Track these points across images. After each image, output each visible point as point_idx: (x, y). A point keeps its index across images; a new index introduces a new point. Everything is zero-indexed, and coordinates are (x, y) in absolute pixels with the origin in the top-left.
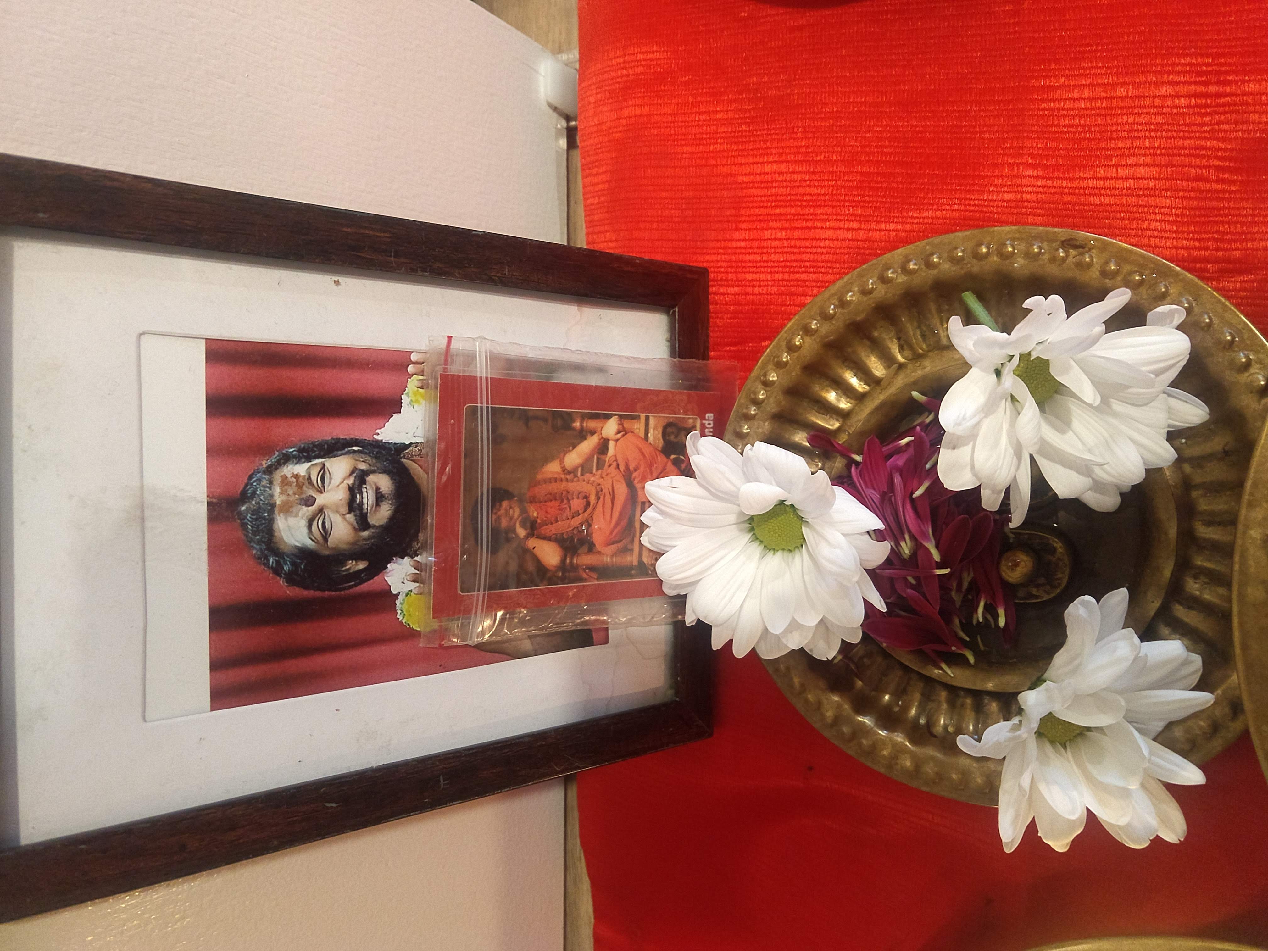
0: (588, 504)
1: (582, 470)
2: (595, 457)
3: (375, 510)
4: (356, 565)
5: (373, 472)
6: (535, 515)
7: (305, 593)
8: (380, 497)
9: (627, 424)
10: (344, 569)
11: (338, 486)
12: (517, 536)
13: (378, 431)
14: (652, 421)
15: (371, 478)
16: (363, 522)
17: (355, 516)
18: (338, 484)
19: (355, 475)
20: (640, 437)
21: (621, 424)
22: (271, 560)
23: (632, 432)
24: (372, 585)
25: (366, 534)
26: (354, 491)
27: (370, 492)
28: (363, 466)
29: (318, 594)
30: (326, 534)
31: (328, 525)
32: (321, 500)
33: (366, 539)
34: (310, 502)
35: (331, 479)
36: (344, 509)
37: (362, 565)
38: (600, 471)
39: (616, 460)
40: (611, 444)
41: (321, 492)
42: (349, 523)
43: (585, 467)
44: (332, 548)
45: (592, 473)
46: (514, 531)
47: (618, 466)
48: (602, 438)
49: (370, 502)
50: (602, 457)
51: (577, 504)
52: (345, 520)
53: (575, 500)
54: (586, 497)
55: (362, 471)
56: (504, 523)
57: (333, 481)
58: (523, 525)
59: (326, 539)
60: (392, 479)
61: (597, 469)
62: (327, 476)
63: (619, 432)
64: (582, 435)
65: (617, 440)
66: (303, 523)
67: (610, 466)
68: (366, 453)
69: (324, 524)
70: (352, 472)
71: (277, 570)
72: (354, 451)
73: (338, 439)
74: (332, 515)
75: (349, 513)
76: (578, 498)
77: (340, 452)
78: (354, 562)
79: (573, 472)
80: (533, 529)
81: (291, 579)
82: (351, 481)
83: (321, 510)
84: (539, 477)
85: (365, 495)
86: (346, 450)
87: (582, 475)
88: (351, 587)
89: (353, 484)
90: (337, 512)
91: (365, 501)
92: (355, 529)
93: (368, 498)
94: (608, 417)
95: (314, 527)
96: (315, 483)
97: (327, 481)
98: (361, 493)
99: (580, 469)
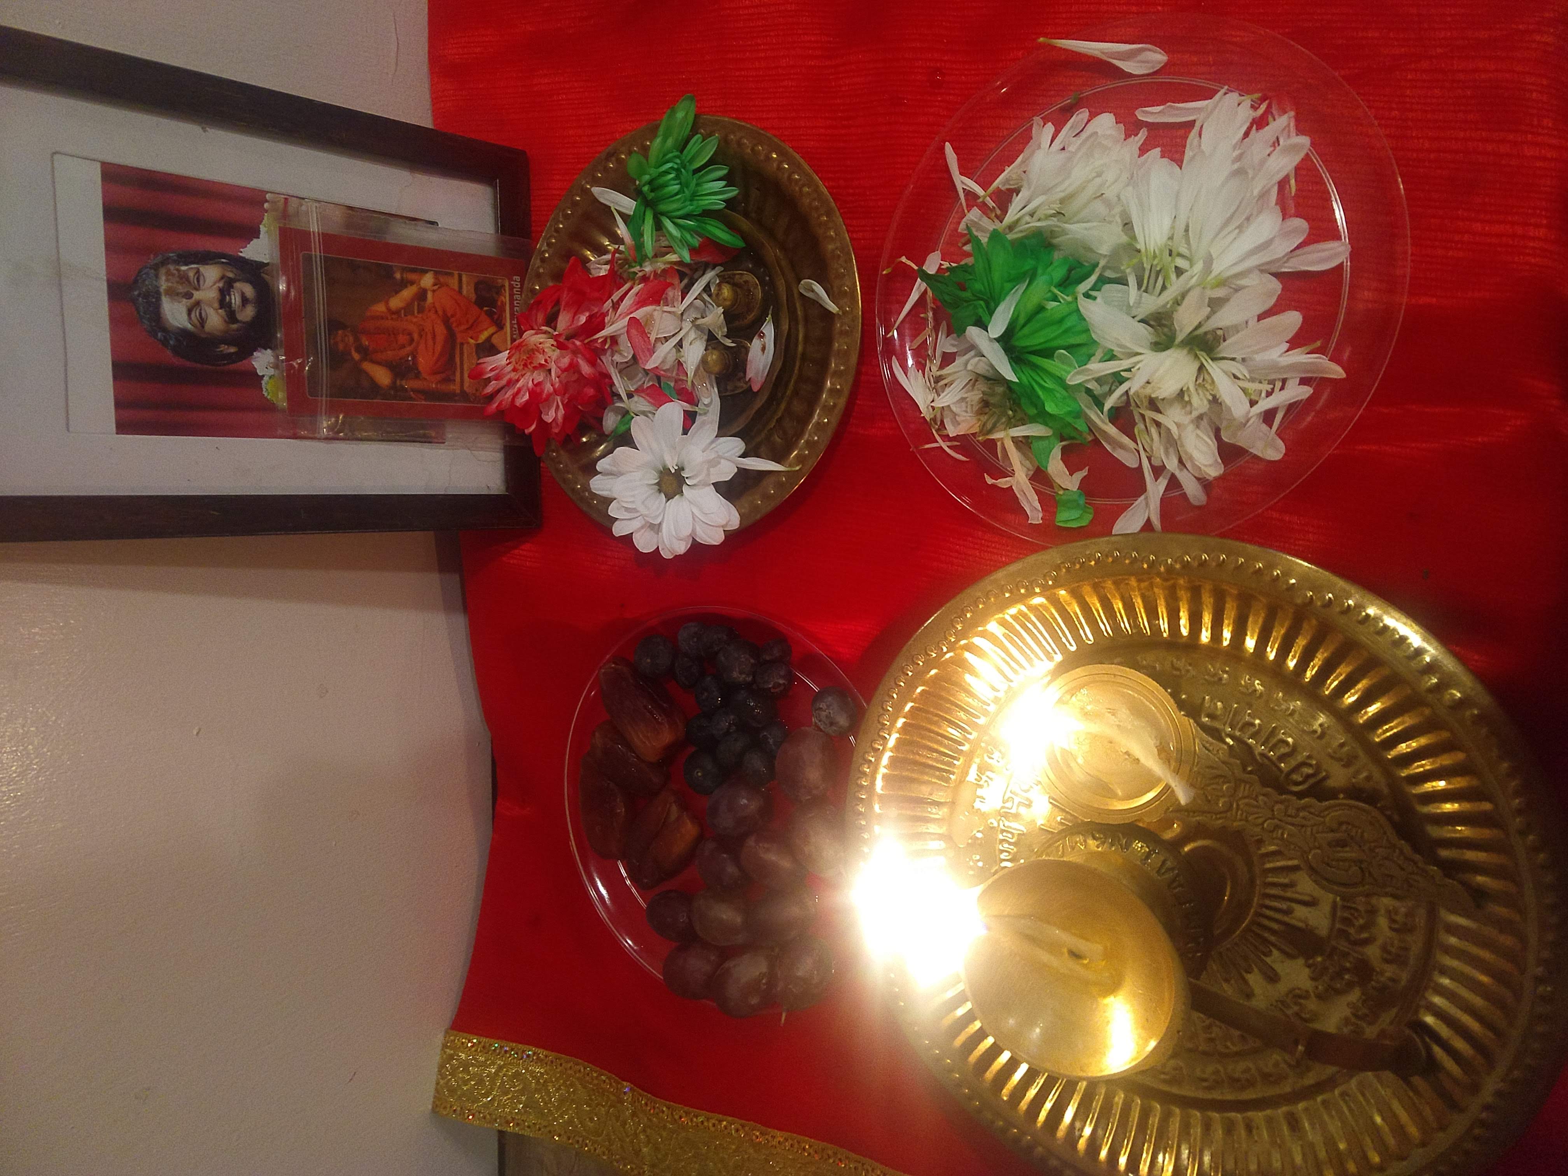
0: (412, 340)
1: (405, 312)
2: (416, 303)
3: (242, 310)
4: (227, 349)
5: (239, 280)
6: (367, 343)
7: (188, 364)
8: (245, 301)
9: (442, 279)
10: (218, 350)
11: (212, 286)
12: (352, 358)
13: (242, 250)
14: (464, 279)
15: (238, 285)
16: (231, 316)
17: (225, 311)
18: (211, 284)
19: (223, 281)
20: (454, 290)
21: (436, 278)
22: (159, 334)
23: (447, 285)
24: (240, 365)
25: (235, 326)
26: (224, 292)
27: (237, 295)
28: (231, 275)
29: (199, 366)
30: (202, 321)
31: (203, 315)
32: (197, 295)
33: (233, 330)
34: (189, 296)
35: (205, 281)
36: (216, 305)
37: (232, 350)
38: (420, 315)
39: (434, 307)
40: (430, 295)
41: (197, 289)
42: (222, 317)
43: (408, 309)
44: (209, 333)
45: (413, 314)
46: (350, 354)
47: (436, 312)
48: (421, 288)
49: (237, 303)
50: (422, 303)
51: (402, 339)
52: (218, 313)
53: (401, 335)
54: (410, 334)
55: (229, 278)
56: (341, 347)
57: (206, 283)
58: (358, 350)
59: (203, 327)
60: (254, 288)
61: (418, 313)
62: (201, 278)
63: (434, 285)
64: (404, 284)
65: (434, 291)
66: (184, 311)
67: (430, 311)
68: (230, 265)
69: (200, 314)
70: (222, 278)
71: (165, 343)
72: (223, 263)
73: (209, 252)
74: (206, 308)
75: (221, 308)
76: (403, 334)
77: (211, 262)
78: (226, 347)
79: (397, 312)
80: (366, 354)
81: (176, 351)
82: (221, 285)
83: (198, 303)
84: (369, 314)
85: (233, 297)
86: (216, 260)
87: (405, 316)
88: (224, 365)
89: (223, 287)
90: (210, 305)
91: (233, 301)
92: (225, 321)
93: (235, 299)
94: (426, 272)
95: (193, 315)
96: (192, 281)
97: (201, 282)
98: (230, 295)
99: (403, 311)
